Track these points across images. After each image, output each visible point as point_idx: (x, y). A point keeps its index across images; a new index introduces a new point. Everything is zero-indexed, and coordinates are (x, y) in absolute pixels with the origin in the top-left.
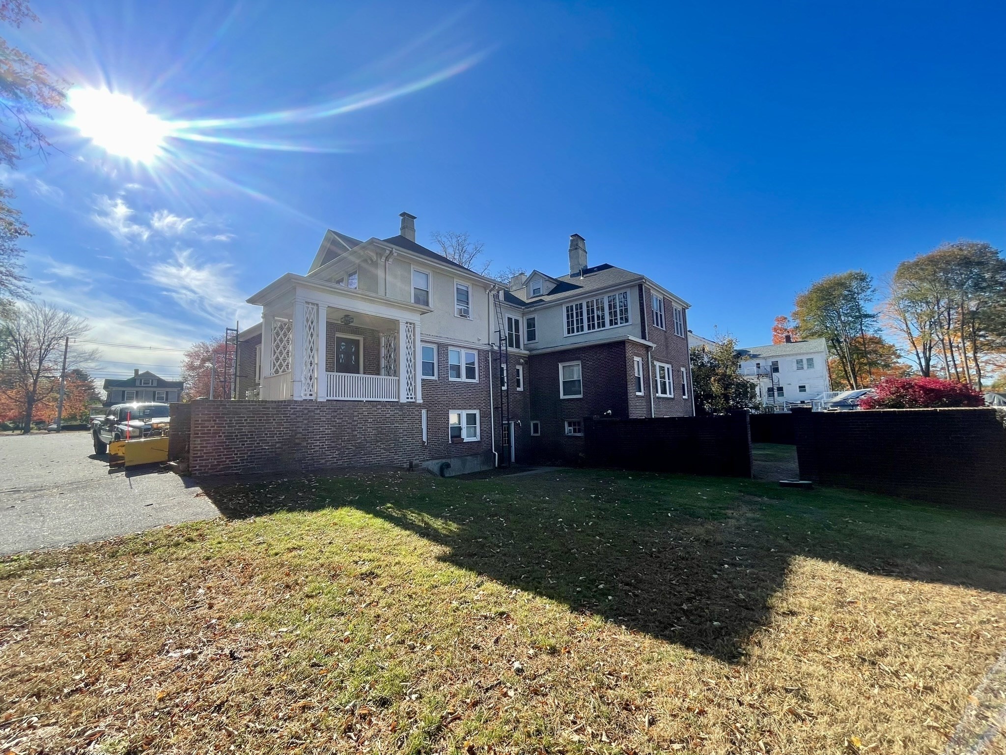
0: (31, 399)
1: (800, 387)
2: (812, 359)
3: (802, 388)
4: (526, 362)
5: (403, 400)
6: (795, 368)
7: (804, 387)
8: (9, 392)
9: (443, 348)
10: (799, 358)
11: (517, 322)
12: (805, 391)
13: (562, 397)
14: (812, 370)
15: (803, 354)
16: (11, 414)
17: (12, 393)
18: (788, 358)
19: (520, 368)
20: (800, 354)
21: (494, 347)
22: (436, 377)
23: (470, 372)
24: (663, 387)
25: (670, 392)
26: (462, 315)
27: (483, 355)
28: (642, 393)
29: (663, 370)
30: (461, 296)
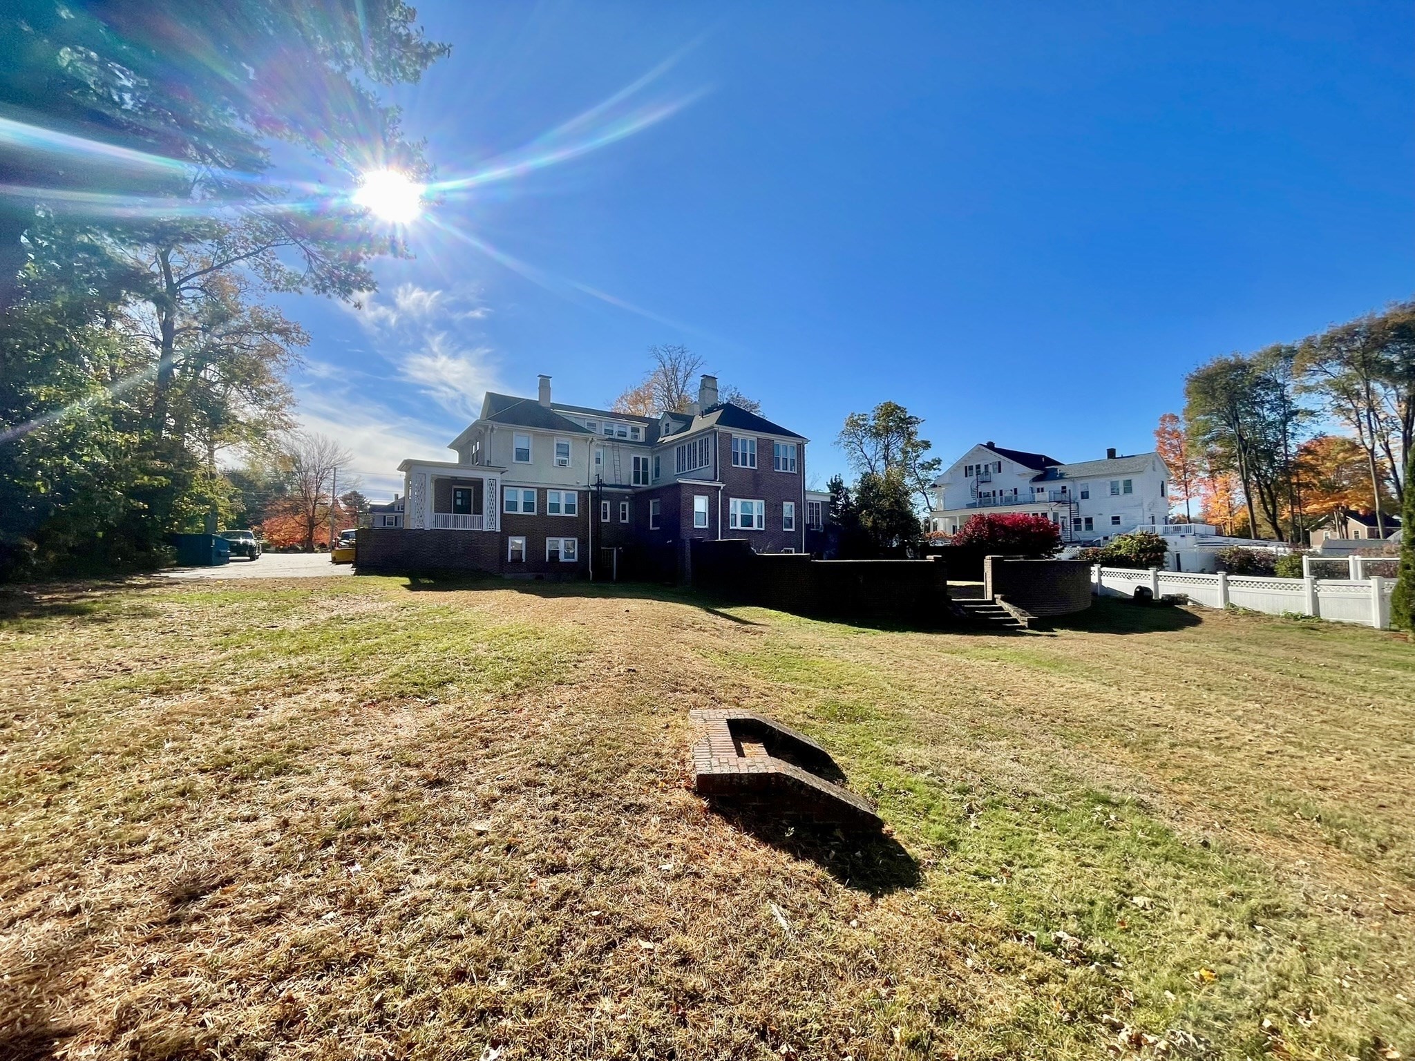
0: (311, 524)
1: (1114, 518)
2: (1130, 481)
3: (1116, 520)
4: (632, 499)
5: (485, 529)
6: (1109, 492)
7: (1118, 518)
8: (296, 517)
9: (542, 492)
10: (1114, 479)
11: (645, 461)
12: (1119, 523)
13: (651, 528)
14: (1129, 495)
15: (1120, 474)
16: (298, 537)
17: (298, 518)
18: (1102, 480)
19: (627, 504)
20: (1115, 474)
21: (594, 488)
22: (535, 513)
23: (569, 508)
24: (747, 520)
25: (760, 525)
26: (562, 464)
27: (583, 495)
28: (707, 526)
29: (749, 505)
30: (563, 450)
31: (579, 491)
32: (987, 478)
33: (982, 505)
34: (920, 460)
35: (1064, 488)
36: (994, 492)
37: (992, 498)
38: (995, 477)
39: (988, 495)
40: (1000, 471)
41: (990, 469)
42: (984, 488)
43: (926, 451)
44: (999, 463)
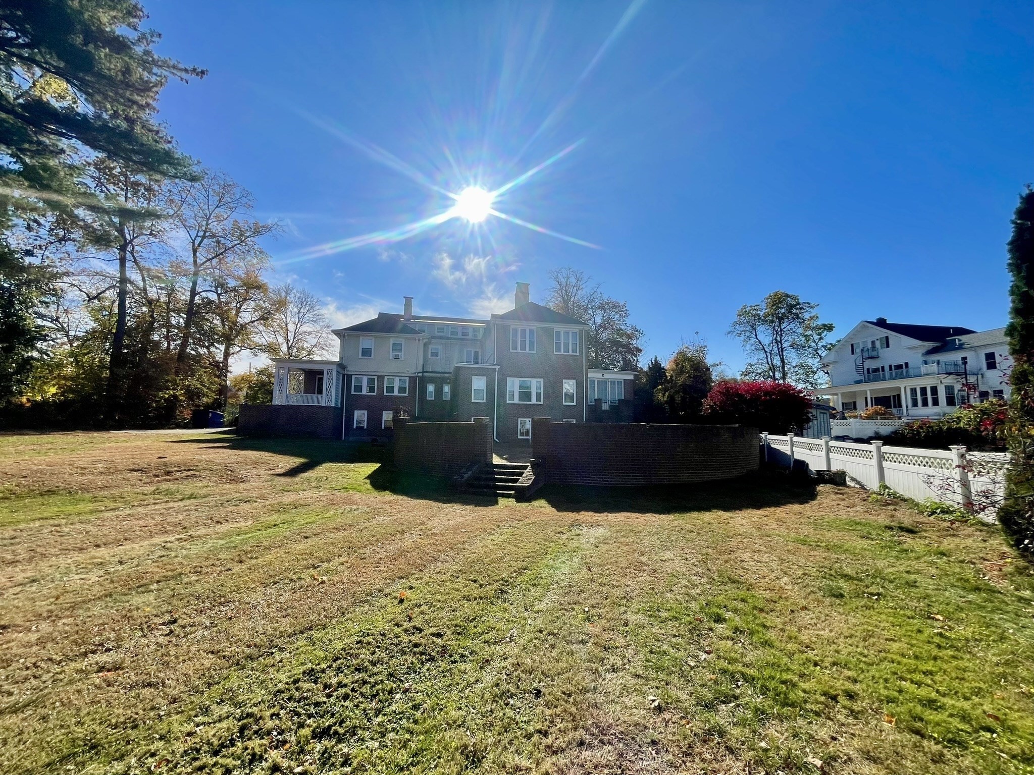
5: (323, 404)
9: (381, 378)
11: (477, 353)
19: (449, 386)
21: (420, 375)
22: (375, 394)
23: (402, 389)
24: (526, 395)
25: (538, 399)
26: (397, 358)
27: (412, 379)
28: (484, 401)
29: (529, 384)
30: (397, 347)
31: (410, 377)
32: (874, 354)
33: (868, 380)
34: (823, 343)
35: (964, 359)
36: (883, 368)
37: (881, 372)
38: (884, 353)
39: (876, 370)
40: (888, 346)
41: (878, 344)
42: (871, 364)
43: (829, 334)
44: (887, 338)
